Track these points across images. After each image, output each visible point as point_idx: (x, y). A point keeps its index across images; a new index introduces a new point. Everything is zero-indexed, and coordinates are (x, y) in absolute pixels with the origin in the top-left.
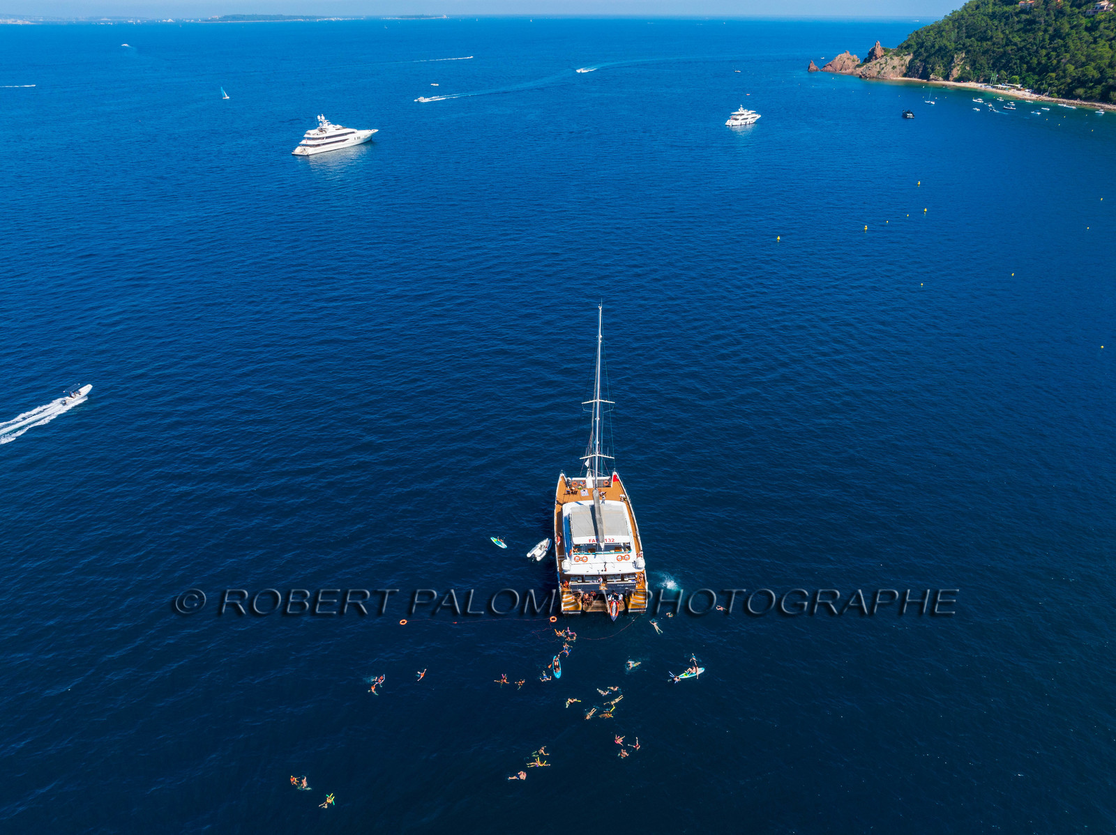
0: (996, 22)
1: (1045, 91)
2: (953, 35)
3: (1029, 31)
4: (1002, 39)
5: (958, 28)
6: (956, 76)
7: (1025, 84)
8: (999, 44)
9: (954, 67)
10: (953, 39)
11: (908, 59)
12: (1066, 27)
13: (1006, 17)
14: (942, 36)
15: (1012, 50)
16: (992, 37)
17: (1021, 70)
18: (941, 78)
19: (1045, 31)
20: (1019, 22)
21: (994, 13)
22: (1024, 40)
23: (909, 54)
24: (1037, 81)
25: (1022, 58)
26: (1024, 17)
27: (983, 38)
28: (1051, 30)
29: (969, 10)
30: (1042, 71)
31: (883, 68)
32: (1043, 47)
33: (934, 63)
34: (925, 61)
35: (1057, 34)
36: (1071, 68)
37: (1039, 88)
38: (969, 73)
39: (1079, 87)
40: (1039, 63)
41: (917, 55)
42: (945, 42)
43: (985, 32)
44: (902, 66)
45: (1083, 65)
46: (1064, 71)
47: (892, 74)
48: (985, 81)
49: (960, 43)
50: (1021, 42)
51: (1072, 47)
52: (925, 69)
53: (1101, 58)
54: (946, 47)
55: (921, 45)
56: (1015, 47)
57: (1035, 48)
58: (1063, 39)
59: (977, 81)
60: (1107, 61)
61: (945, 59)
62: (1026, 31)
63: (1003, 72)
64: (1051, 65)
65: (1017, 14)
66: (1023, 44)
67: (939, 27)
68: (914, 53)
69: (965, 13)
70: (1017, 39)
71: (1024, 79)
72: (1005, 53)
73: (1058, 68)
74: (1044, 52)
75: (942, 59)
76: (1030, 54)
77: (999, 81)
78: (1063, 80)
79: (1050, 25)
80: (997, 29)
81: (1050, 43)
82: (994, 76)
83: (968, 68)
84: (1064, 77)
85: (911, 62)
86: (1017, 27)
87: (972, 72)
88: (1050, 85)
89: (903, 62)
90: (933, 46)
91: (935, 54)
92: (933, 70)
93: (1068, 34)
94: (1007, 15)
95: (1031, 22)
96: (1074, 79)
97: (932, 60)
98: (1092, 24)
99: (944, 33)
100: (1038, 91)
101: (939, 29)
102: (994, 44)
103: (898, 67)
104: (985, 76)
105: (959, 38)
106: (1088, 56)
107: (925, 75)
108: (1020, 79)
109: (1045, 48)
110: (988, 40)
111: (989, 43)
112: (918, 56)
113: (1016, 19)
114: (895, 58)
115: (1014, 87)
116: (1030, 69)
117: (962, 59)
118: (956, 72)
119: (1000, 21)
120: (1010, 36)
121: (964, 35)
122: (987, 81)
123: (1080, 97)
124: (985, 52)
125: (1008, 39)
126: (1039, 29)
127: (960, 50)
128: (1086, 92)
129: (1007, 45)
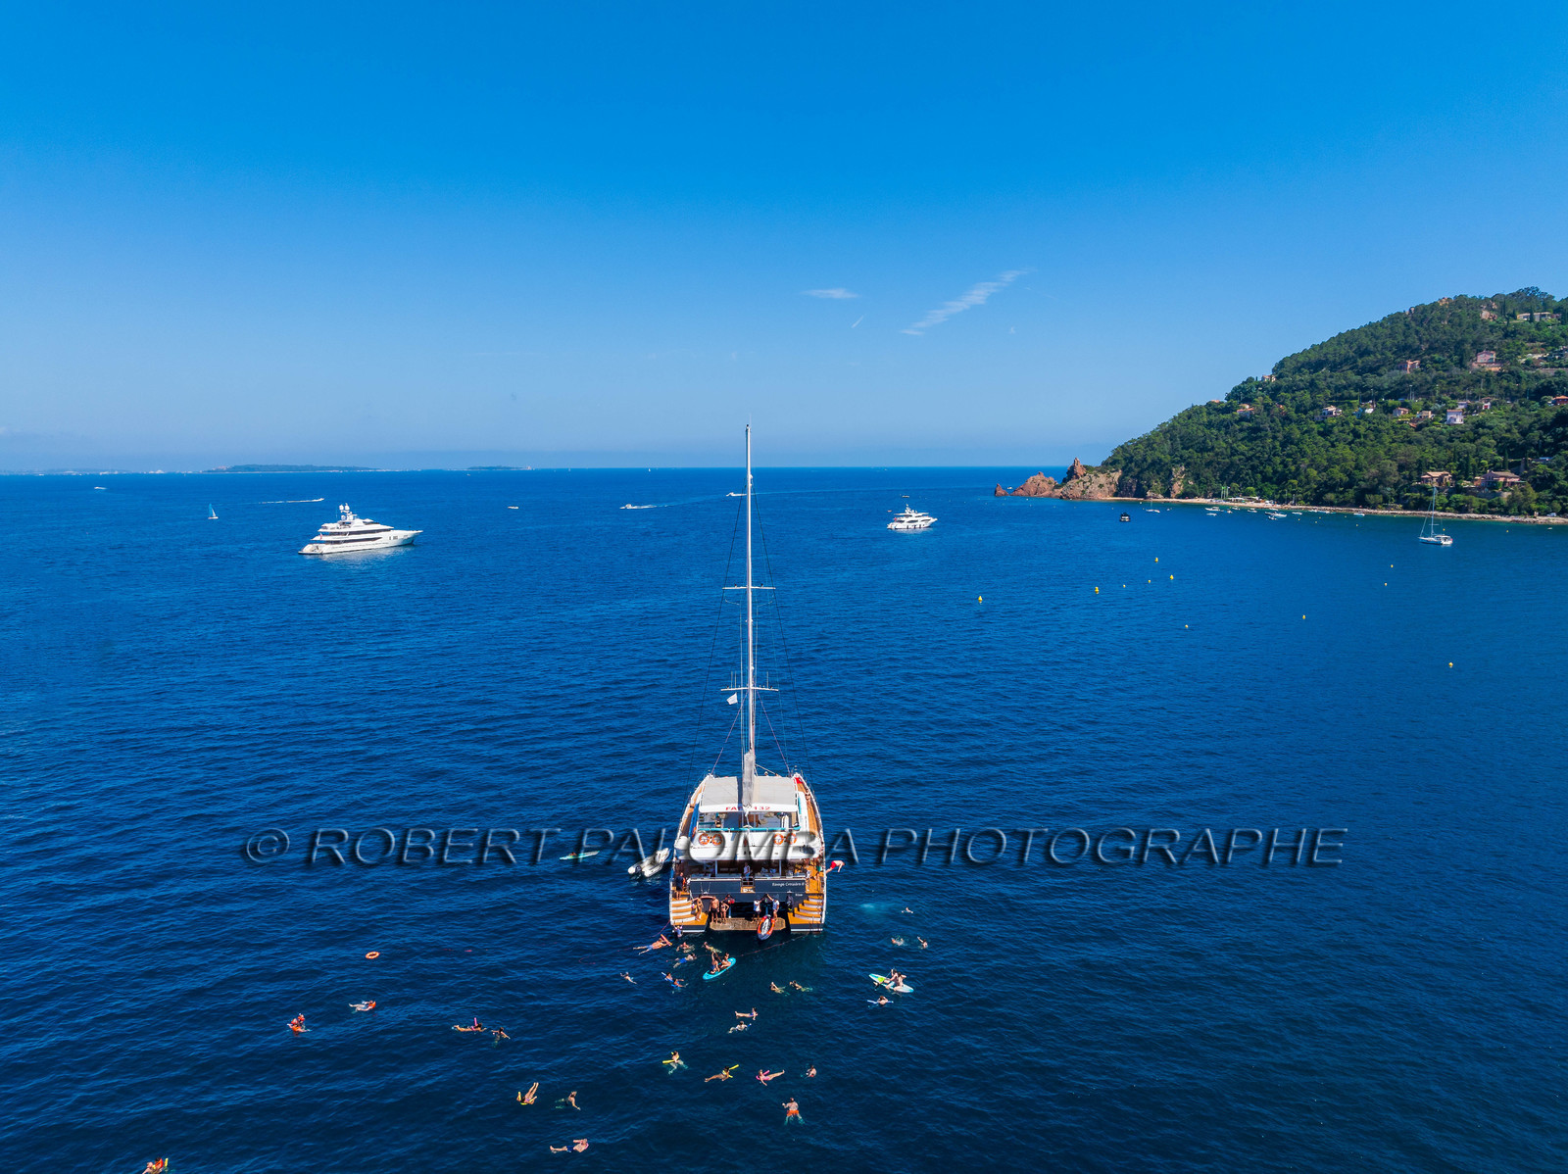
0: (1214, 431)
1: (1288, 500)
2: (1167, 447)
3: (1256, 439)
4: (1226, 449)
5: (1171, 440)
6: (1178, 492)
7: (1263, 495)
8: (1223, 454)
9: (1175, 481)
10: (1168, 451)
11: (1117, 476)
12: (1297, 434)
13: (1226, 426)
14: (1153, 449)
15: (1240, 460)
16: (1213, 448)
17: (1255, 480)
18: (1160, 496)
19: (1275, 438)
20: (1241, 430)
21: (1210, 422)
22: (1252, 449)
23: (1117, 471)
24: (1277, 491)
25: (1253, 468)
26: (1245, 424)
27: (1203, 449)
28: (1280, 436)
29: (1181, 421)
30: (1281, 479)
31: (1087, 487)
32: (1274, 455)
33: (1149, 479)
34: (1137, 477)
35: (1288, 441)
36: (1313, 473)
37: (1281, 496)
38: (1194, 488)
39: (1327, 493)
40: (1275, 472)
41: (1126, 471)
42: (1158, 454)
43: (1204, 442)
44: (1111, 483)
45: (1326, 469)
46: (1306, 477)
47: (1099, 494)
48: (1214, 496)
49: (1176, 456)
50: (1248, 451)
51: (1310, 452)
52: (1139, 486)
53: (1345, 460)
54: (1161, 460)
55: (1130, 460)
56: (1242, 457)
57: (1266, 456)
58: (1297, 445)
59: (1206, 497)
60: (1353, 464)
61: (1162, 474)
62: (1251, 440)
63: (1234, 484)
64: (1290, 473)
65: (1237, 422)
66: (1251, 453)
67: (1148, 440)
68: (1123, 469)
69: (1176, 424)
70: (1242, 448)
71: (1261, 490)
72: (1232, 464)
73: (1299, 474)
74: (1278, 460)
75: (1158, 474)
76: (1262, 464)
77: (1231, 494)
78: (1308, 487)
79: (1278, 432)
80: (1217, 439)
81: (1283, 450)
82: (1225, 490)
83: (1191, 483)
84: (1308, 483)
85: (1121, 479)
86: (1241, 435)
87: (1197, 486)
88: (1293, 493)
89: (1111, 479)
90: (1145, 460)
91: (1147, 469)
92: (1149, 486)
93: (1300, 440)
94: (1225, 423)
95: (1256, 430)
96: (1320, 484)
97: (1146, 475)
98: (1324, 428)
99: (1155, 445)
100: (1281, 501)
101: (1148, 442)
102: (1217, 454)
103: (1105, 485)
104: (1214, 490)
105: (1174, 450)
106: (1329, 460)
107: (1140, 493)
108: (1257, 491)
109: (1278, 455)
110: (1209, 450)
111: (1211, 454)
112: (1128, 472)
113: (1238, 427)
114: (1101, 475)
115: (1251, 500)
116: (1265, 479)
117: (1182, 473)
118: (1178, 488)
119: (1219, 430)
120: (1235, 445)
121: (1180, 447)
122: (1217, 495)
123: (1331, 504)
124: (1208, 464)
125: (1232, 448)
126: (1266, 435)
127: (1177, 463)
128: (1337, 497)
129: (1233, 455)
